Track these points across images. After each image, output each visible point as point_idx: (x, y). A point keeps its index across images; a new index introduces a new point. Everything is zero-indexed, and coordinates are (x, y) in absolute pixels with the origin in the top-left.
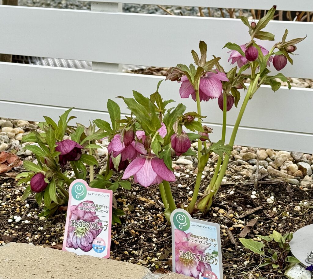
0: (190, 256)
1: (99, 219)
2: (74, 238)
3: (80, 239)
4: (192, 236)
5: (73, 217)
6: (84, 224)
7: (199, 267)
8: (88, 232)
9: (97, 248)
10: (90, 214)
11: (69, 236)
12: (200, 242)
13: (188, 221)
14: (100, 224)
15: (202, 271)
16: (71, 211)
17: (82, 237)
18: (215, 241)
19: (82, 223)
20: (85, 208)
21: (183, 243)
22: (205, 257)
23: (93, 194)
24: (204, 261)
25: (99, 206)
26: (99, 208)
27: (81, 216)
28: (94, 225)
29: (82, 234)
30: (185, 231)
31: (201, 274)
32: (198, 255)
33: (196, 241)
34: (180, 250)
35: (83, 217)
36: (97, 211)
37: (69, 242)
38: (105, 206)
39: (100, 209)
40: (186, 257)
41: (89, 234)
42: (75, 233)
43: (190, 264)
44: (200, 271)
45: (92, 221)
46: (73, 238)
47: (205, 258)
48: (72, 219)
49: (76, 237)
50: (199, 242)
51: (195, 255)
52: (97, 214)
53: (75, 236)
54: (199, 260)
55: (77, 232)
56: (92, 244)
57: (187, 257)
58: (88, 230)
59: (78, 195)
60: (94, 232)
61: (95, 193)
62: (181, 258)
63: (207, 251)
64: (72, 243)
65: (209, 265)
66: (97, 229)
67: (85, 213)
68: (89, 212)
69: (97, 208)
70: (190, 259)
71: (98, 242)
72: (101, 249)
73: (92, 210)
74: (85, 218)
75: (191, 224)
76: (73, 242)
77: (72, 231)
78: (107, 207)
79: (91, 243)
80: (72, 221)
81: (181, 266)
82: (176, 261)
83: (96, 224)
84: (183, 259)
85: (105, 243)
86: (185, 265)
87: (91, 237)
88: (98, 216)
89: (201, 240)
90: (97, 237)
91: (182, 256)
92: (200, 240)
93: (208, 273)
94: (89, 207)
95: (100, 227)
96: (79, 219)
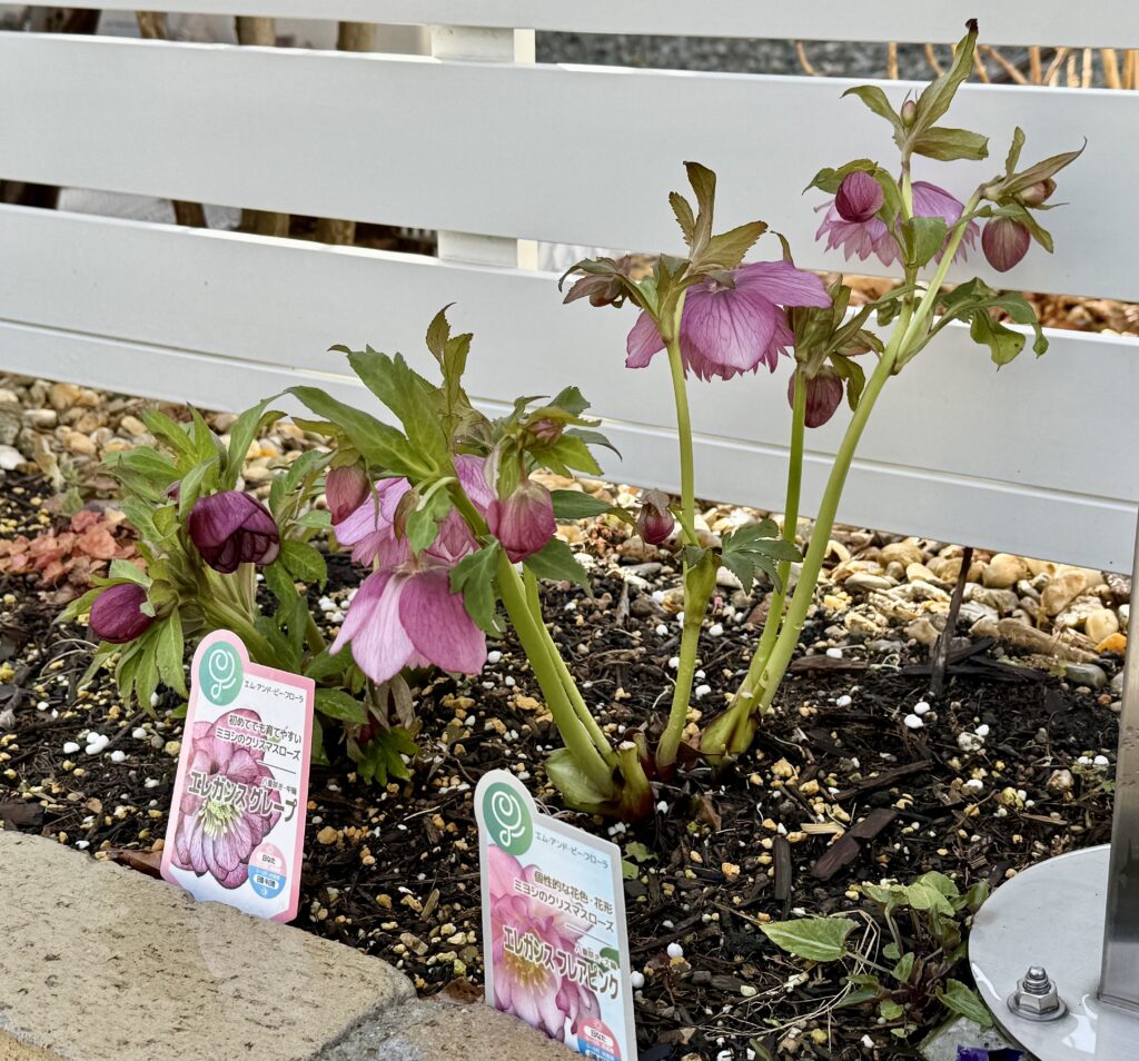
0: (536, 953)
1: (274, 778)
2: (195, 837)
3: (214, 843)
4: (540, 878)
5: (197, 762)
6: (228, 790)
7: (563, 996)
8: (239, 822)
9: (261, 880)
11: (183, 827)
12: (565, 906)
13: (527, 822)
14: (275, 796)
15: (573, 1012)
16: (194, 740)
17: (218, 836)
18: (607, 907)
19: (222, 785)
21: (515, 901)
22: (579, 963)
23: (260, 686)
24: (577, 978)
25: (274, 731)
26: (274, 739)
27: (222, 761)
28: (256, 797)
29: (219, 823)
30: (517, 857)
31: (569, 1024)
32: (560, 954)
33: (552, 900)
34: (506, 924)
35: (228, 764)
36: (269, 748)
37: (181, 849)
38: (291, 734)
39: (278, 741)
40: (523, 953)
41: (242, 829)
42: (200, 818)
43: (535, 982)
44: (567, 1015)
45: (252, 781)
46: (193, 835)
47: (579, 966)
48: (196, 768)
49: (204, 834)
50: (559, 905)
51: (550, 949)
53: (200, 829)
54: (562, 971)
55: (206, 815)
56: (247, 863)
57: (527, 953)
58: (237, 814)
59: (215, 686)
60: (257, 820)
61: (266, 683)
62: (509, 955)
63: (584, 943)
64: (189, 851)
65: (591, 995)
67: (234, 752)
68: (243, 749)
69: (268, 736)
70: (537, 964)
71: (265, 858)
72: (273, 884)
73: (256, 745)
74: (232, 770)
75: (535, 835)
76: (193, 848)
77: (191, 812)
78: (298, 738)
79: (245, 861)
80: (193, 774)
81: (510, 985)
82: (495, 963)
83: (262, 795)
84: (515, 959)
85: (284, 866)
86: (522, 983)
87: (247, 838)
88: (271, 769)
89: (567, 898)
90: (265, 840)
91: (511, 948)
92: (562, 896)
93: (591, 1025)
95: (273, 809)
96: (214, 770)
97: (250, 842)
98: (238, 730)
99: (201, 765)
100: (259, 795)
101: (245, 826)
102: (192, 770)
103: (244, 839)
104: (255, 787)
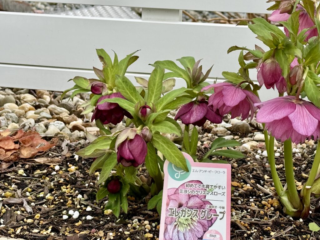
1: (211, 204)
3: (184, 234)
5: (171, 204)
6: (189, 213)
8: (195, 224)
10: (197, 199)
11: (167, 230)
14: (213, 211)
16: (168, 195)
17: (186, 230)
19: (185, 211)
20: (189, 190)
23: (201, 170)
25: (210, 187)
26: (210, 190)
27: (184, 202)
28: (204, 213)
29: (186, 226)
35: (187, 203)
36: (208, 194)
37: (168, 239)
38: (220, 186)
39: (213, 190)
42: (176, 226)
45: (201, 207)
46: (173, 232)
48: (171, 206)
49: (178, 231)
52: (207, 198)
53: (176, 230)
55: (178, 224)
58: (195, 221)
59: (177, 174)
60: (205, 222)
61: (204, 169)
64: (171, 239)
66: (208, 218)
67: (190, 198)
68: (195, 196)
69: (207, 189)
71: (211, 236)
73: (201, 193)
74: (189, 205)
76: (173, 237)
77: (171, 223)
79: (201, 238)
80: (170, 209)
83: (207, 212)
85: (221, 237)
87: (201, 229)
88: (209, 201)
90: (210, 229)
94: (195, 190)
95: (213, 216)
96: (180, 206)
97: (202, 231)
98: (191, 189)
99: (173, 205)
100: (205, 212)
101: (199, 225)
102: (169, 207)
103: (199, 230)
104: (202, 209)
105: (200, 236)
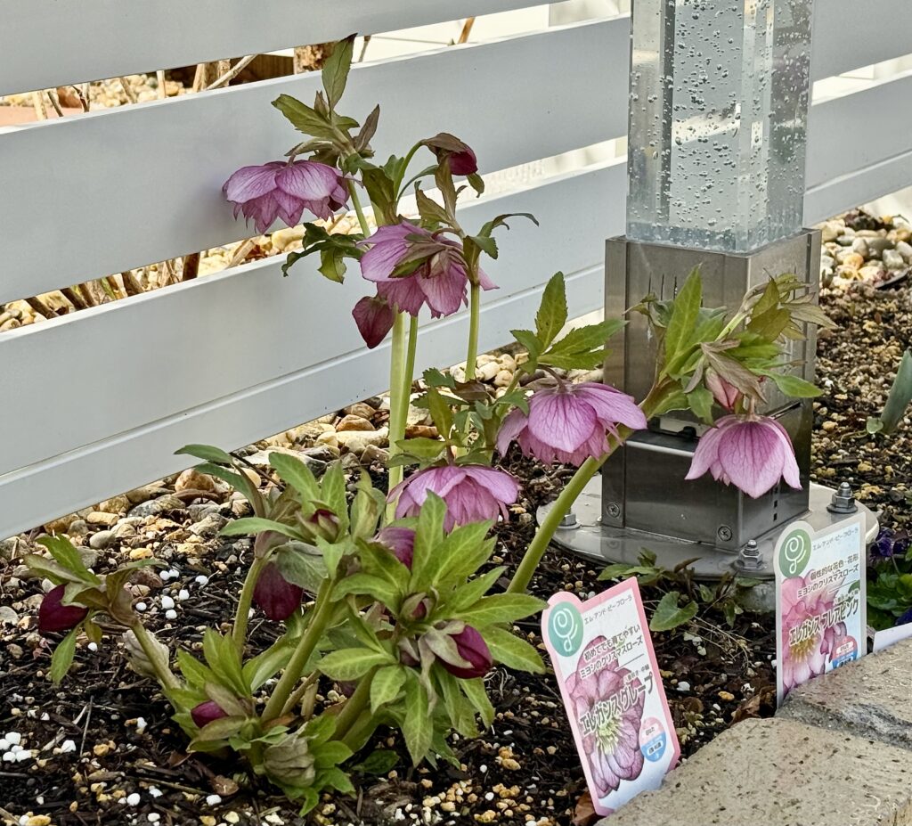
0: (809, 629)
3: (614, 756)
4: (814, 576)
6: (606, 709)
8: (621, 725)
10: (608, 672)
11: (594, 765)
12: (829, 580)
13: (808, 544)
14: (636, 683)
15: (830, 647)
16: (570, 695)
17: (615, 747)
18: (855, 557)
19: (601, 710)
20: (593, 665)
25: (618, 638)
26: (620, 644)
27: (593, 692)
28: (625, 696)
32: (824, 616)
34: (791, 627)
35: (598, 691)
36: (619, 653)
37: (600, 783)
39: (623, 643)
40: (801, 638)
41: (625, 728)
42: (599, 747)
43: (809, 650)
45: (617, 688)
48: (581, 715)
49: (606, 757)
50: (826, 582)
51: (818, 618)
52: (621, 663)
53: (603, 755)
57: (803, 635)
58: (619, 720)
59: (566, 642)
60: (632, 712)
62: (793, 647)
64: (604, 779)
65: (842, 624)
66: (634, 701)
67: (598, 680)
68: (604, 670)
72: (659, 744)
73: (610, 659)
74: (602, 693)
75: (812, 549)
76: (605, 774)
78: (637, 628)
79: (637, 749)
80: (581, 720)
81: (793, 669)
82: (783, 663)
83: (628, 691)
84: (796, 647)
86: (800, 660)
88: (626, 666)
91: (795, 641)
92: (830, 574)
94: (600, 658)
95: (638, 693)
96: (591, 704)
97: (634, 731)
98: (593, 661)
99: (583, 709)
100: (625, 693)
101: (626, 723)
103: (630, 733)
104: (621, 690)
105: (635, 745)
